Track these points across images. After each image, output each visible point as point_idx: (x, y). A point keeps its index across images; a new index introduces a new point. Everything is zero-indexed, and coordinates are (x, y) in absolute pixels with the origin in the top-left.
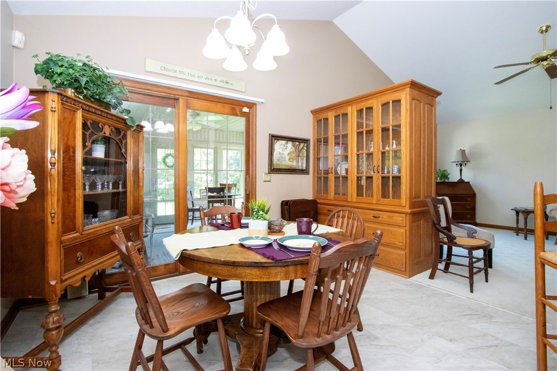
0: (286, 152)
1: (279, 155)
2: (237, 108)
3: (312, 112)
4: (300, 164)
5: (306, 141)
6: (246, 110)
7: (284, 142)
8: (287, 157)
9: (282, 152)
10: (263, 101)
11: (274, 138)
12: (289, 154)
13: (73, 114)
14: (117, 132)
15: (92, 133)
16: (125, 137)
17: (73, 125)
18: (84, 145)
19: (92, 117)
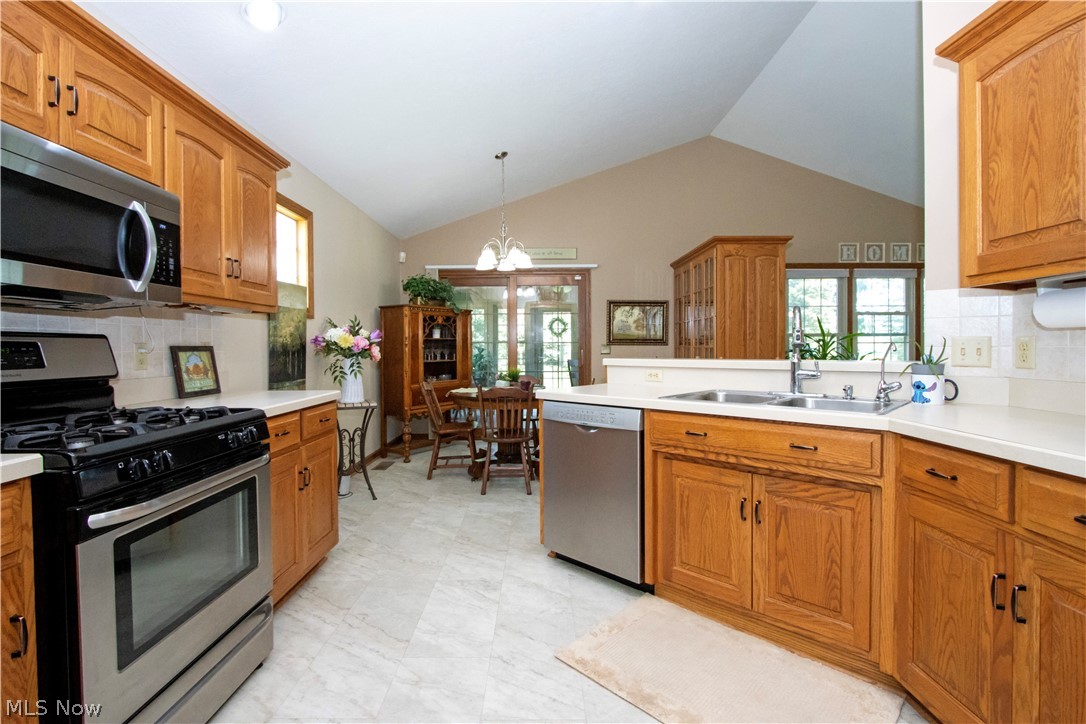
0: (631, 320)
1: (621, 324)
2: (569, 278)
3: (672, 265)
4: (652, 333)
5: (663, 304)
6: (578, 278)
7: (627, 308)
8: (634, 326)
9: (625, 319)
10: (596, 266)
11: (614, 304)
12: (635, 322)
13: (417, 314)
14: (448, 319)
15: (430, 322)
16: (455, 321)
17: (417, 321)
18: (424, 332)
19: (428, 314)
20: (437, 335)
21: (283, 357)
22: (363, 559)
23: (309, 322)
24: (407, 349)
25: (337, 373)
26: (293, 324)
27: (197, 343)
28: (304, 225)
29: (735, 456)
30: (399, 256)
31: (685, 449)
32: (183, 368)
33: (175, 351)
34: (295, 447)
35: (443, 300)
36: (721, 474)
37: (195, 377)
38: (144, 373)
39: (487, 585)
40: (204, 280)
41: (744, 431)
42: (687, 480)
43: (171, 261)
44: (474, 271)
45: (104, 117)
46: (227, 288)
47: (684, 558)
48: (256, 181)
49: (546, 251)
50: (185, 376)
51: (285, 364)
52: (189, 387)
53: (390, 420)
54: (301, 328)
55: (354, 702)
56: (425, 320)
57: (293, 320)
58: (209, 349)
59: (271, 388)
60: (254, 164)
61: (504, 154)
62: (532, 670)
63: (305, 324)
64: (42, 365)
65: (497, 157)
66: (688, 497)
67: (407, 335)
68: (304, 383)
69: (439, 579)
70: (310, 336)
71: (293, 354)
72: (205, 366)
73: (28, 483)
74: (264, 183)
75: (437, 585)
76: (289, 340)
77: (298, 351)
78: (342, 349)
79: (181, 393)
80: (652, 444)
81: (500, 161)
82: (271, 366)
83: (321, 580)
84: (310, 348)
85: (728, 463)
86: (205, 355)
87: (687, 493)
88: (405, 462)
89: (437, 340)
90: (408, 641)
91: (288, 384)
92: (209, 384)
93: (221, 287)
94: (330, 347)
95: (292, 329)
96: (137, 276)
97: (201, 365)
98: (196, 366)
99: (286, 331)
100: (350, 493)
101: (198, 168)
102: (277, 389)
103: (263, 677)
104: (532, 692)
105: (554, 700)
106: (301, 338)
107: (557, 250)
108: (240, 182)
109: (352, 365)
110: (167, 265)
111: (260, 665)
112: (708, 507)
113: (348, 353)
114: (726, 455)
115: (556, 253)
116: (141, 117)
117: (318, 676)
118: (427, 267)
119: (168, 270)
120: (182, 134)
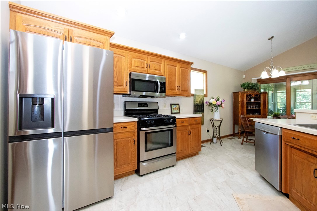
13: (244, 94)
14: (257, 95)
15: (249, 97)
16: (260, 96)
17: (244, 96)
18: (247, 100)
19: (249, 94)
20: (252, 100)
21: (197, 106)
22: (206, 157)
23: (205, 98)
24: (240, 105)
25: (212, 111)
26: (200, 99)
27: (176, 103)
28: (205, 74)
29: (311, 150)
30: (243, 77)
31: (294, 144)
32: (173, 108)
33: (171, 105)
34: (187, 126)
35: (255, 89)
36: (308, 157)
37: (175, 110)
38: (165, 109)
39: (231, 173)
40: (172, 91)
41: (312, 140)
42: (297, 157)
43: (164, 89)
44: (261, 79)
45: (154, 67)
46: (177, 92)
47: (296, 187)
48: (185, 69)
49: (305, 66)
50: (173, 110)
51: (198, 108)
52: (173, 112)
53: (235, 126)
54: (203, 100)
55: (182, 178)
56: (247, 96)
57: (200, 98)
58: (178, 104)
59: (194, 113)
60: (185, 65)
61: (272, 37)
62: (223, 193)
63: (204, 99)
64: (148, 107)
65: (269, 39)
66: (297, 164)
67: (240, 101)
68: (203, 113)
69: (220, 167)
70: (205, 102)
71: (200, 106)
72: (177, 108)
73: (136, 122)
74: (187, 69)
75: (218, 168)
76: (199, 102)
77: (202, 105)
78: (213, 105)
79: (172, 113)
80: (284, 141)
81: (271, 40)
82: (194, 108)
83: (195, 158)
84: (205, 105)
85: (308, 152)
86: (177, 106)
87: (296, 162)
88: (239, 139)
89: (252, 102)
90: (201, 174)
91: (198, 113)
92: (178, 111)
93: (176, 92)
94: (210, 104)
95: (200, 100)
96: (157, 92)
97: (176, 107)
98: (175, 108)
99: (198, 100)
100: (216, 143)
101: (171, 70)
102: (195, 114)
103: (173, 168)
104: (218, 196)
105: (222, 200)
106: (202, 102)
107: (311, 65)
108: (181, 70)
109: (216, 109)
110: (163, 89)
111: (173, 166)
112: (303, 169)
113: (215, 106)
114: (308, 149)
115: (311, 66)
116: (160, 65)
117: (180, 172)
118: (252, 79)
119: (163, 90)
120: (168, 65)
